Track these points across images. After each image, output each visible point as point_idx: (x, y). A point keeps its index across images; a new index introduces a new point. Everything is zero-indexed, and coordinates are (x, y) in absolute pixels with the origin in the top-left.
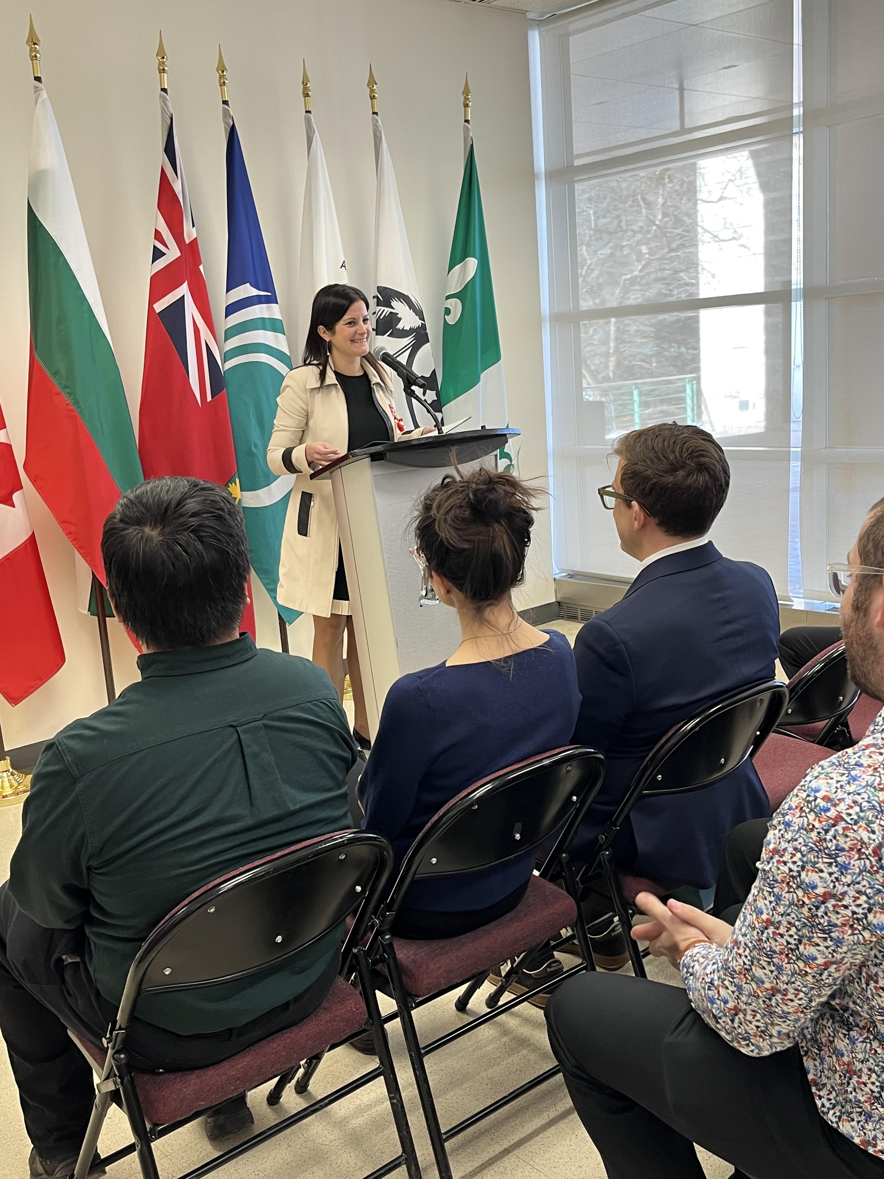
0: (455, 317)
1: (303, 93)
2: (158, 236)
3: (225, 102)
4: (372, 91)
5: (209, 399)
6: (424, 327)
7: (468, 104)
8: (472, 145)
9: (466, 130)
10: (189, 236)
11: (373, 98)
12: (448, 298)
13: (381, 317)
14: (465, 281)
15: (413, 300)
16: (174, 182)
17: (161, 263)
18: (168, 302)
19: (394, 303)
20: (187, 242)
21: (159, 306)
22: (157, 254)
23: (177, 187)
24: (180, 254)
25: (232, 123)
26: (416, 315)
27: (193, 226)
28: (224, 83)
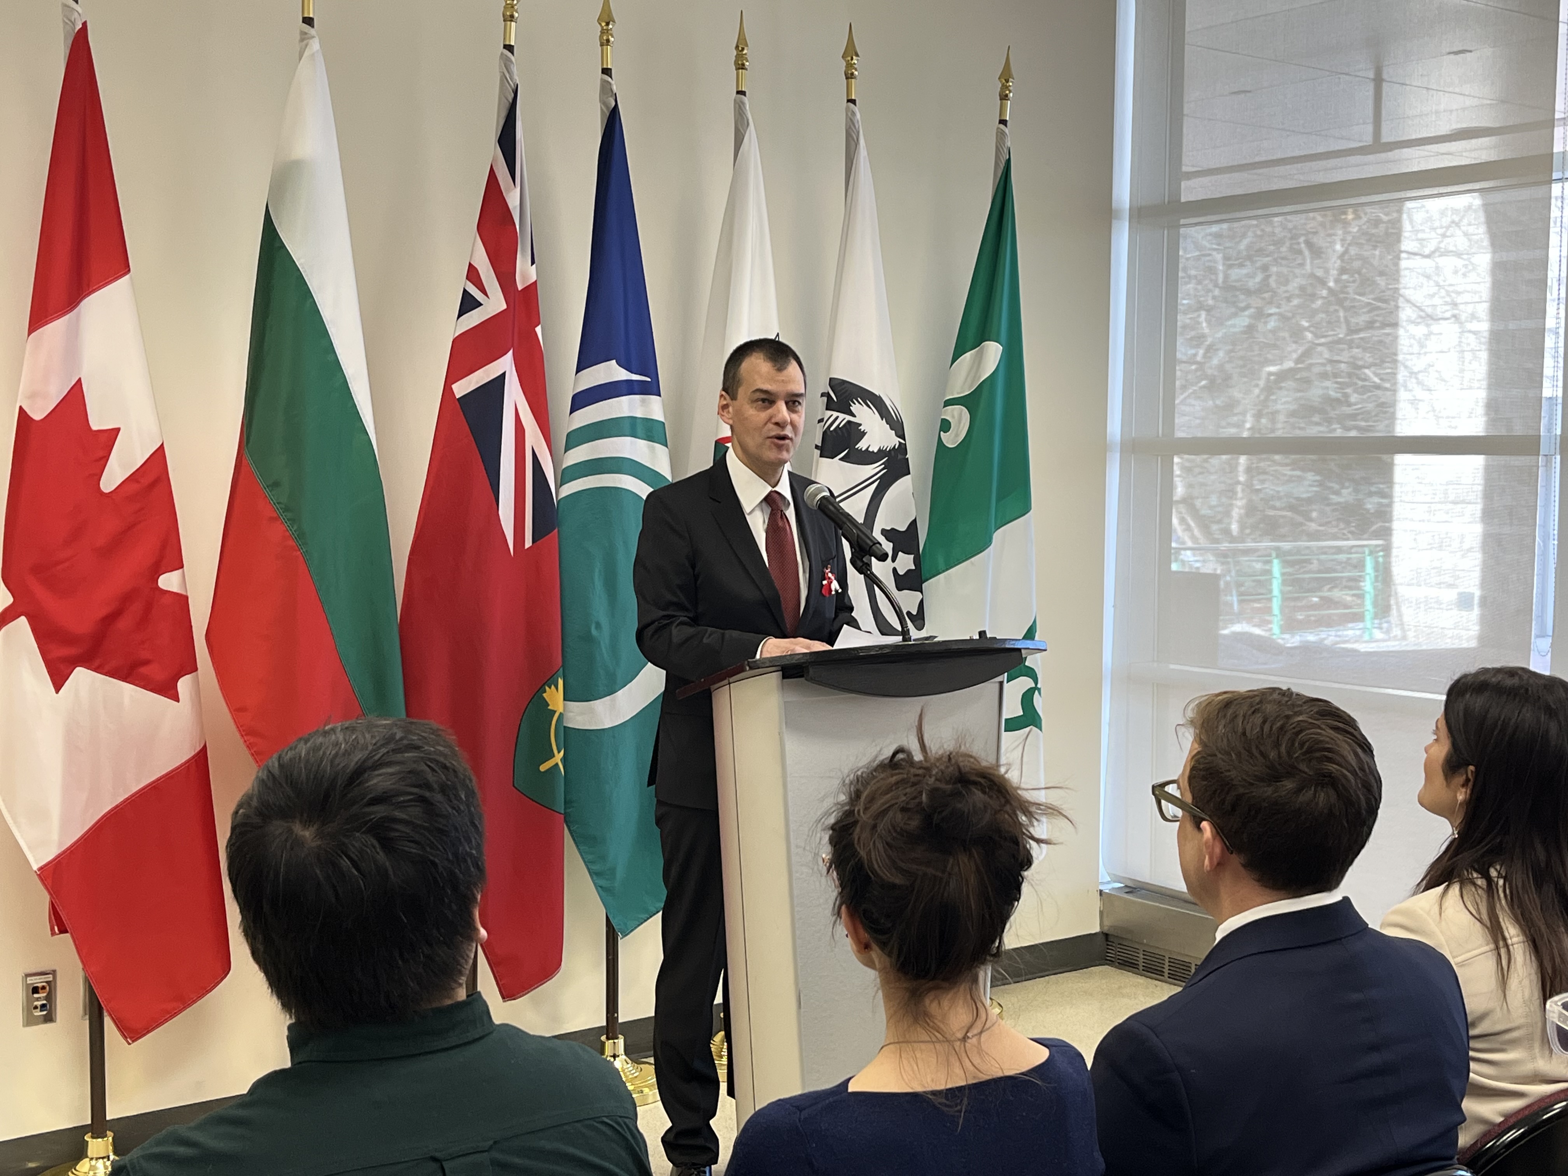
0: (957, 435)
1: (736, 63)
2: (473, 274)
3: (606, 71)
4: (849, 66)
5: (528, 543)
6: (903, 449)
7: (1007, 96)
8: (1008, 161)
9: (1001, 136)
10: (524, 277)
11: (849, 76)
12: (948, 403)
13: (832, 429)
14: (980, 378)
15: (888, 403)
16: (508, 191)
17: (474, 318)
18: (477, 382)
19: (855, 408)
20: (520, 289)
21: (461, 388)
22: (468, 304)
23: (513, 200)
24: (504, 306)
25: (613, 104)
26: (892, 429)
27: (533, 263)
28: (608, 41)
